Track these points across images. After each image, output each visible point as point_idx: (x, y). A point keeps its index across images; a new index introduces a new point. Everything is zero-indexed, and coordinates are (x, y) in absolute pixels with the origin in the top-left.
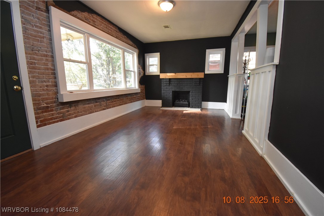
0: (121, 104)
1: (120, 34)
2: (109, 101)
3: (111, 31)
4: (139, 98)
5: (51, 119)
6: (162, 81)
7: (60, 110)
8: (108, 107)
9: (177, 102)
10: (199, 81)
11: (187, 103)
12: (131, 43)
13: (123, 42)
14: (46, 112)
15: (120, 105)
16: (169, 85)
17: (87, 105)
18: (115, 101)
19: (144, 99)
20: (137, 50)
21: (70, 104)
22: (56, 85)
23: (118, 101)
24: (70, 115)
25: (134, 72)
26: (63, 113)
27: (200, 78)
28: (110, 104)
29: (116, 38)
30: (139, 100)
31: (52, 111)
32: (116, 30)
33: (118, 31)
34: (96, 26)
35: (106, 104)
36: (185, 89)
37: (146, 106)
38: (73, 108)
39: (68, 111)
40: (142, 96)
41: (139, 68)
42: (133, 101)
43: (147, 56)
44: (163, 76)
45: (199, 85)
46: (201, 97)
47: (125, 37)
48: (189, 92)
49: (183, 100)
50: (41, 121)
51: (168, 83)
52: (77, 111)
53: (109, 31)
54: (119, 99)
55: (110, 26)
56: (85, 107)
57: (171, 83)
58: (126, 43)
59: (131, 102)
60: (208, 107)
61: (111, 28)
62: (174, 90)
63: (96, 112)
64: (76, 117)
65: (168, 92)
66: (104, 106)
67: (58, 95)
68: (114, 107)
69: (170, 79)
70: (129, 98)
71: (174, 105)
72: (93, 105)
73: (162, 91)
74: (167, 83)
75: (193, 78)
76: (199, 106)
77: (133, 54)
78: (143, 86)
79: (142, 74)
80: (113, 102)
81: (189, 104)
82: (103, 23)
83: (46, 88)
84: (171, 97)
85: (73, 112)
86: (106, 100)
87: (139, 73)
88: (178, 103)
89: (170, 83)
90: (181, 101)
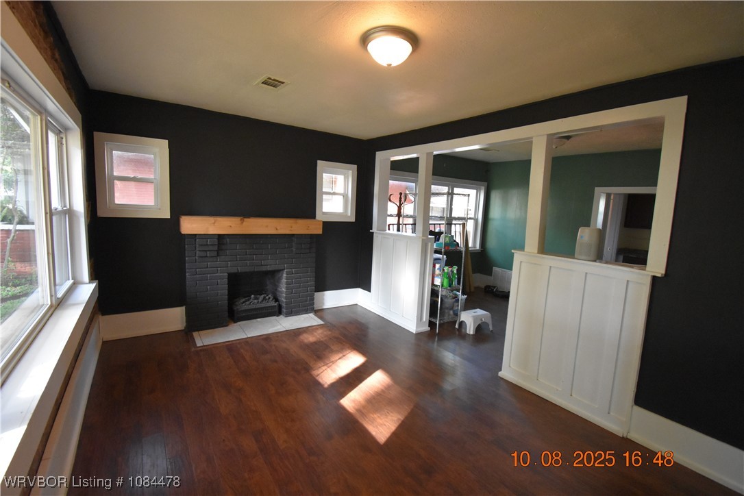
6: (187, 241)
9: (243, 305)
10: (308, 241)
11: (273, 303)
16: (218, 255)
20: (80, 117)
27: (311, 235)
36: (270, 264)
37: (103, 343)
43: (106, 145)
44: (191, 225)
45: (307, 251)
46: (312, 283)
48: (274, 274)
49: (261, 298)
51: (216, 248)
57: (226, 247)
60: (323, 304)
62: (234, 270)
65: (210, 278)
69: (219, 235)
71: (233, 316)
73: (188, 278)
74: (211, 248)
75: (293, 234)
76: (308, 306)
81: (280, 307)
84: (226, 292)
88: (246, 306)
89: (220, 249)
90: (256, 301)
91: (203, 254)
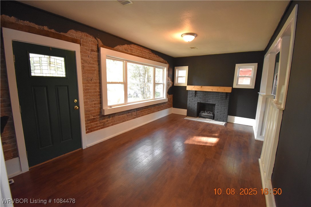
0: (149, 112)
1: (152, 55)
2: (139, 111)
3: (145, 54)
4: (166, 107)
5: (96, 127)
6: (189, 92)
7: (102, 120)
8: (137, 116)
9: (202, 113)
10: (225, 95)
11: (211, 115)
12: (162, 60)
13: (155, 61)
14: (93, 122)
15: (148, 114)
16: (195, 97)
17: (122, 116)
18: (144, 111)
19: (171, 107)
20: (167, 65)
21: (109, 116)
22: (101, 103)
23: (147, 110)
24: (109, 123)
25: (164, 84)
26: (104, 123)
27: (226, 93)
28: (139, 113)
29: (149, 59)
30: (166, 108)
31: (97, 121)
32: (149, 52)
33: (151, 53)
34: (133, 53)
35: (136, 114)
36: (211, 102)
37: (172, 114)
38: (110, 119)
39: (107, 121)
40: (169, 104)
41: (168, 80)
42: (160, 109)
43: (177, 69)
44: (189, 88)
45: (225, 99)
46: (226, 111)
47: (157, 56)
48: (214, 105)
49: (208, 112)
50: (89, 129)
51: (194, 94)
52: (113, 121)
53: (143, 55)
54: (147, 109)
55: (145, 50)
56: (119, 118)
57: (197, 94)
58: (157, 61)
59: (159, 111)
60: (234, 121)
61: (145, 52)
62: (199, 102)
63: (128, 120)
64: (112, 125)
65: (193, 103)
66: (135, 116)
67: (102, 109)
68: (143, 115)
69: (195, 91)
70: (157, 107)
71: (198, 115)
72: (126, 116)
73: (188, 102)
74: (193, 94)
75: (219, 92)
76: (224, 120)
77: (163, 69)
78: (171, 96)
79: (171, 85)
80: (142, 112)
81: (214, 116)
82: (138, 49)
83: (94, 105)
84: (197, 108)
85: (111, 121)
86: (136, 111)
87: (168, 84)
89: (195, 95)
90: (206, 113)
91: (192, 96)
